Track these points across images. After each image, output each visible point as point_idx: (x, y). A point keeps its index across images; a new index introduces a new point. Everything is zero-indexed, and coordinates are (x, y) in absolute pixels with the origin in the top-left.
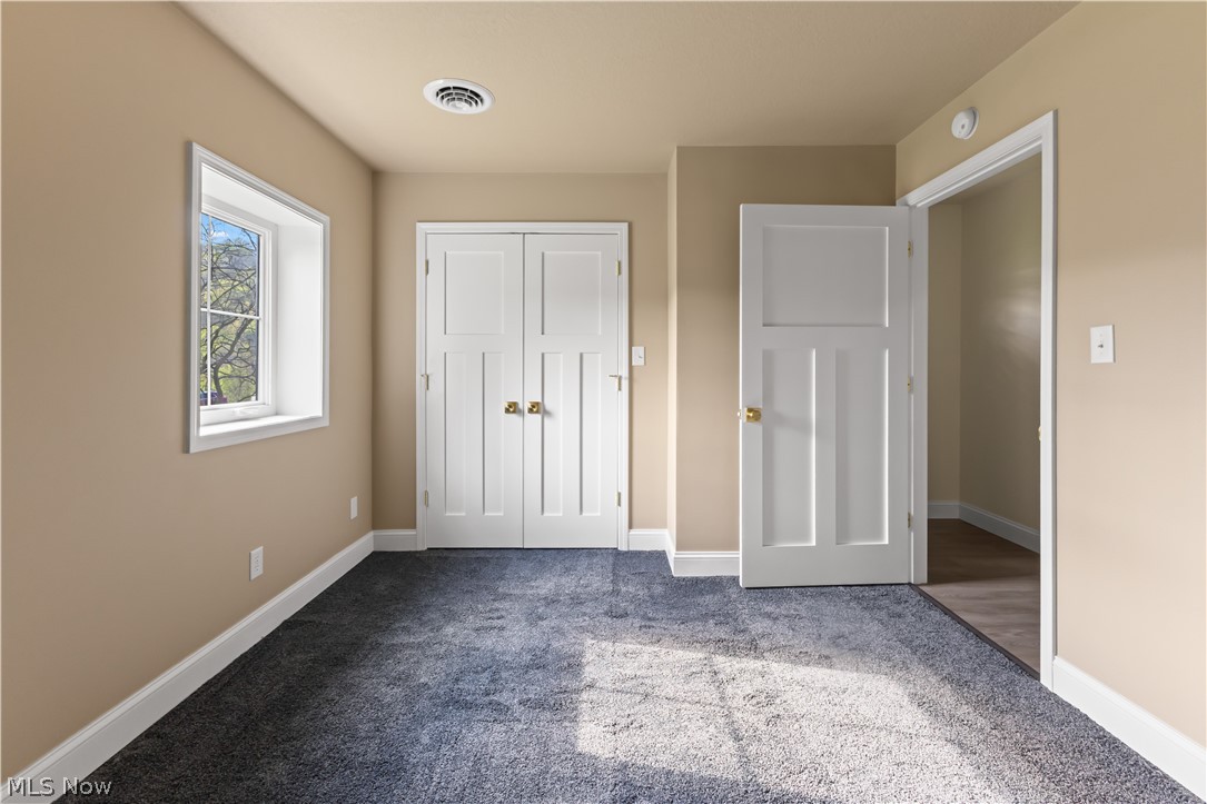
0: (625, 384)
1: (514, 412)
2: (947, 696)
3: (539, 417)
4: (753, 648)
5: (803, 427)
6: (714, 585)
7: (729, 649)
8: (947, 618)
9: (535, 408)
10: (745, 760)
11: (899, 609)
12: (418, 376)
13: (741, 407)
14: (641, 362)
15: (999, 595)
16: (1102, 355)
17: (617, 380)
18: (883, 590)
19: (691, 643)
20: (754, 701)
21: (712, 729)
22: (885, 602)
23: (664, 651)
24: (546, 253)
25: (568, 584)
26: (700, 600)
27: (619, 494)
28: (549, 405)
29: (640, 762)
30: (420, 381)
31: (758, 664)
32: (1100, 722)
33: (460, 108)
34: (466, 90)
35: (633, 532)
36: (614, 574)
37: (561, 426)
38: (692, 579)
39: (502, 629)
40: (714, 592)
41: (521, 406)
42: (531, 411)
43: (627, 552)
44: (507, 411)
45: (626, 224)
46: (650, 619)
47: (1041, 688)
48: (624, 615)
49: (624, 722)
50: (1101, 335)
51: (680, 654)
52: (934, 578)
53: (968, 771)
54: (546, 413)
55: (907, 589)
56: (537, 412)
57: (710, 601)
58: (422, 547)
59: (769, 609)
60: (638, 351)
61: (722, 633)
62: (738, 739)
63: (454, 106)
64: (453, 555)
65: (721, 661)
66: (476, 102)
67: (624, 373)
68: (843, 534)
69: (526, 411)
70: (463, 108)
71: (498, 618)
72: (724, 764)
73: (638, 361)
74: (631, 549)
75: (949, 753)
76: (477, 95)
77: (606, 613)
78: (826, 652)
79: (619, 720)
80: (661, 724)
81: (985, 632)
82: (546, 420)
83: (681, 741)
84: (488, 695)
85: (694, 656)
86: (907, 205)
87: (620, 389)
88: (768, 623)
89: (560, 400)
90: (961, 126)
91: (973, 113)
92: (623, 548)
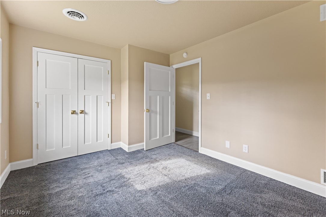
0: (110, 104)
1: (75, 114)
2: (190, 158)
3: (83, 115)
4: (156, 161)
5: (156, 113)
6: (139, 151)
7: (152, 162)
8: (182, 147)
9: (82, 112)
10: (170, 178)
11: (174, 147)
12: (34, 103)
13: (145, 109)
14: (114, 98)
15: (186, 141)
16: (208, 98)
17: (108, 103)
18: (170, 144)
19: (143, 164)
20: (164, 169)
21: (160, 176)
22: (171, 147)
23: (140, 167)
24: (85, 65)
25: (101, 161)
26: (138, 155)
27: (108, 134)
28: (86, 111)
29: (153, 187)
30: (34, 105)
31: (159, 163)
32: (208, 155)
33: (76, 19)
34: (80, 14)
35: (112, 144)
36: (113, 155)
37: (91, 117)
38: (133, 152)
39: (92, 176)
40: (140, 153)
41: (77, 112)
42: (80, 113)
43: (111, 150)
44: (72, 113)
45: (110, 61)
46: (130, 162)
47: (200, 153)
48: (124, 163)
49: (143, 182)
50: (208, 95)
51: (143, 166)
52: (176, 141)
53: (199, 167)
54: (85, 113)
55: (173, 144)
56: (83, 113)
57: (140, 155)
58: (35, 164)
59: (153, 153)
60: (113, 95)
61: (148, 160)
62: (166, 176)
63: (74, 17)
64: (51, 163)
65: (152, 165)
66: (82, 18)
67: (110, 101)
68: (163, 135)
69: (79, 113)
70: (77, 19)
71: (88, 174)
72: (167, 180)
73: (113, 98)
74: (112, 149)
75: (195, 165)
76: (83, 17)
77: (119, 164)
78: (169, 157)
79: (142, 182)
80: (151, 179)
81: (188, 147)
82: (86, 115)
83: (157, 180)
84: (105, 190)
85: (146, 165)
86: (172, 67)
87: (109, 106)
88: (155, 156)
89: (90, 109)
90: (185, 55)
91: (187, 53)
92: (109, 149)
